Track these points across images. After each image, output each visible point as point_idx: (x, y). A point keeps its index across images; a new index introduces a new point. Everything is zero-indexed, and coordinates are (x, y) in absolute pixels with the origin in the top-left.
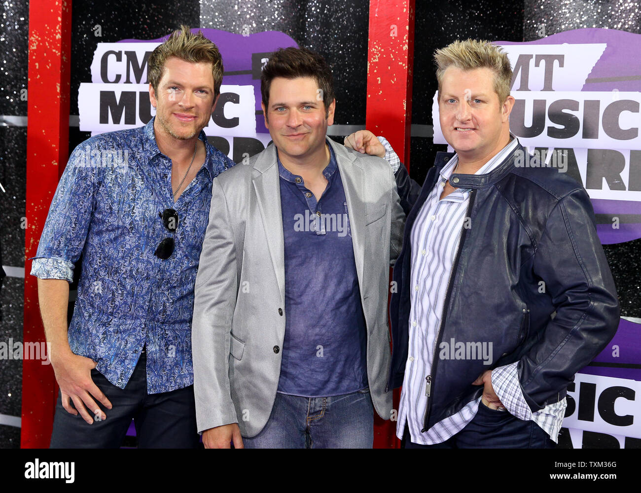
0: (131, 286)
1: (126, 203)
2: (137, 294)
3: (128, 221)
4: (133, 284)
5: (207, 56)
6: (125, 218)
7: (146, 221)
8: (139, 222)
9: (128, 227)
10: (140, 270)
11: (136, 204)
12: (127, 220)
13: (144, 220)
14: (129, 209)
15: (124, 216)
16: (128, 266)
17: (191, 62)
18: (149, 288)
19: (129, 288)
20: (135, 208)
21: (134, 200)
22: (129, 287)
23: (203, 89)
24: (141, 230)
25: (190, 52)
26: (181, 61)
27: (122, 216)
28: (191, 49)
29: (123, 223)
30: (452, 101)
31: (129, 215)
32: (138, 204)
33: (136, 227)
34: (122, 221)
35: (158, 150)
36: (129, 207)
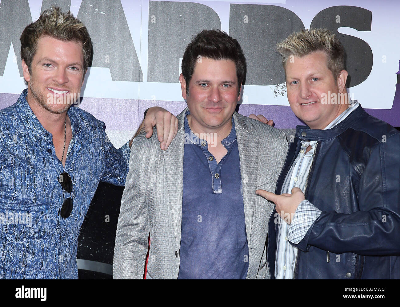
0: (40, 244)
1: (27, 178)
2: (46, 250)
3: (32, 194)
4: (42, 242)
5: (78, 35)
6: (29, 192)
7: (46, 189)
8: (41, 192)
9: (32, 198)
10: (46, 230)
11: (35, 177)
12: (30, 192)
13: (45, 190)
14: (31, 183)
15: (27, 190)
16: (36, 228)
17: (63, 40)
18: (55, 243)
19: (39, 247)
20: (36, 181)
21: (33, 173)
22: (38, 245)
23: (75, 66)
24: (43, 198)
25: (63, 30)
26: (54, 40)
27: (26, 190)
28: (63, 28)
29: (28, 196)
30: (295, 82)
31: (31, 188)
32: (37, 176)
33: (39, 197)
34: (26, 194)
35: (44, 129)
36: (31, 181)
